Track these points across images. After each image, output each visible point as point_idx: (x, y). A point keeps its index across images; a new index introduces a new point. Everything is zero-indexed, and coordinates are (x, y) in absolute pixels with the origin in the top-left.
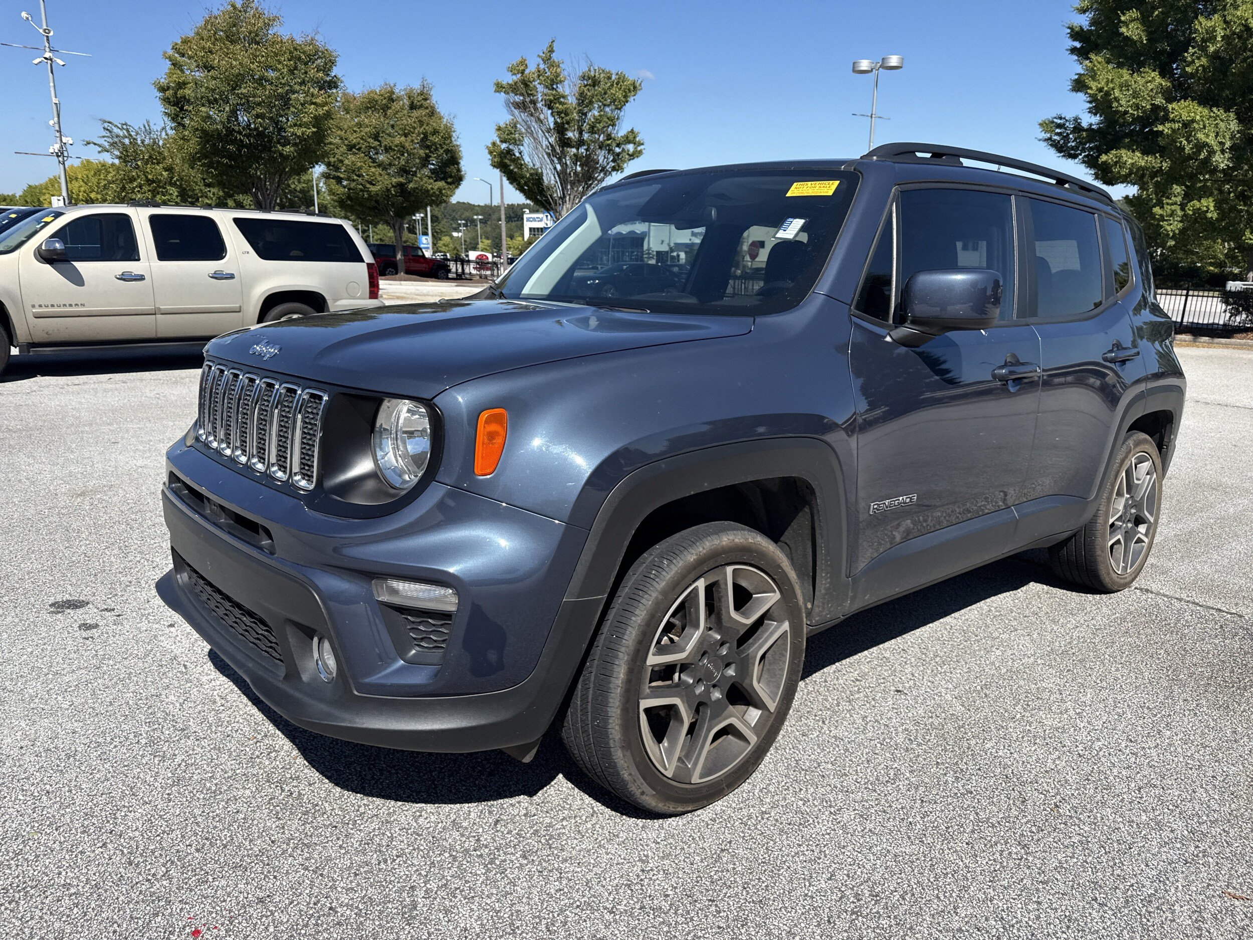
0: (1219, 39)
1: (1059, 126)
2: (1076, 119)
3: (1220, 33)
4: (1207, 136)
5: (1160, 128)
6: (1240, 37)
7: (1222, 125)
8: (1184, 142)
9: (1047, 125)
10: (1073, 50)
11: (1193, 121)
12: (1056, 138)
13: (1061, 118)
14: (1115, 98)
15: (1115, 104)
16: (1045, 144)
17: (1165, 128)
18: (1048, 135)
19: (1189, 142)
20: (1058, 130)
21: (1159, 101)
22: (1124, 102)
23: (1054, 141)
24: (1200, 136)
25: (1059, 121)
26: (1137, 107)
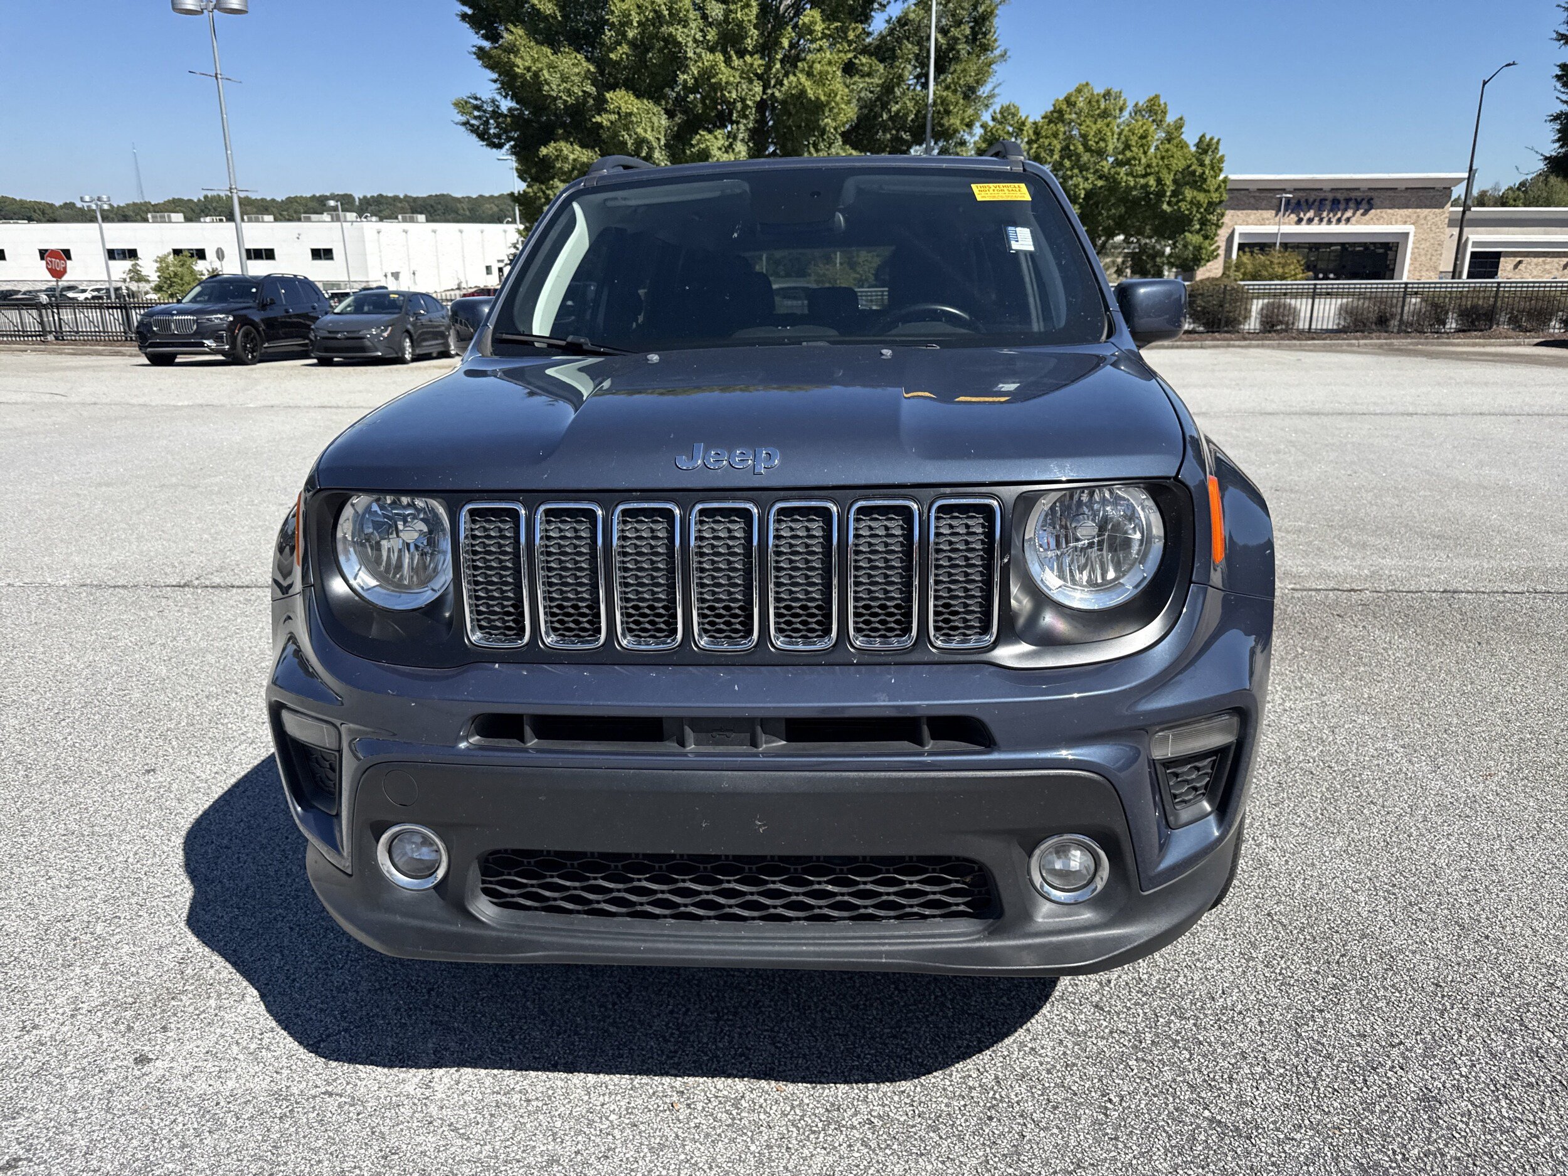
0: (635, 24)
1: (477, 108)
2: (493, 101)
3: (635, 19)
4: (645, 131)
5: (598, 119)
6: (653, 25)
7: (655, 119)
8: (626, 136)
9: (462, 106)
10: (464, 17)
11: (631, 114)
12: (473, 122)
13: (476, 99)
14: (545, 80)
15: (546, 88)
16: (463, 129)
17: (603, 119)
18: (463, 119)
19: (630, 136)
20: (476, 113)
21: (590, 89)
22: (553, 85)
23: (472, 125)
24: (639, 130)
25: (475, 102)
26: (569, 92)
